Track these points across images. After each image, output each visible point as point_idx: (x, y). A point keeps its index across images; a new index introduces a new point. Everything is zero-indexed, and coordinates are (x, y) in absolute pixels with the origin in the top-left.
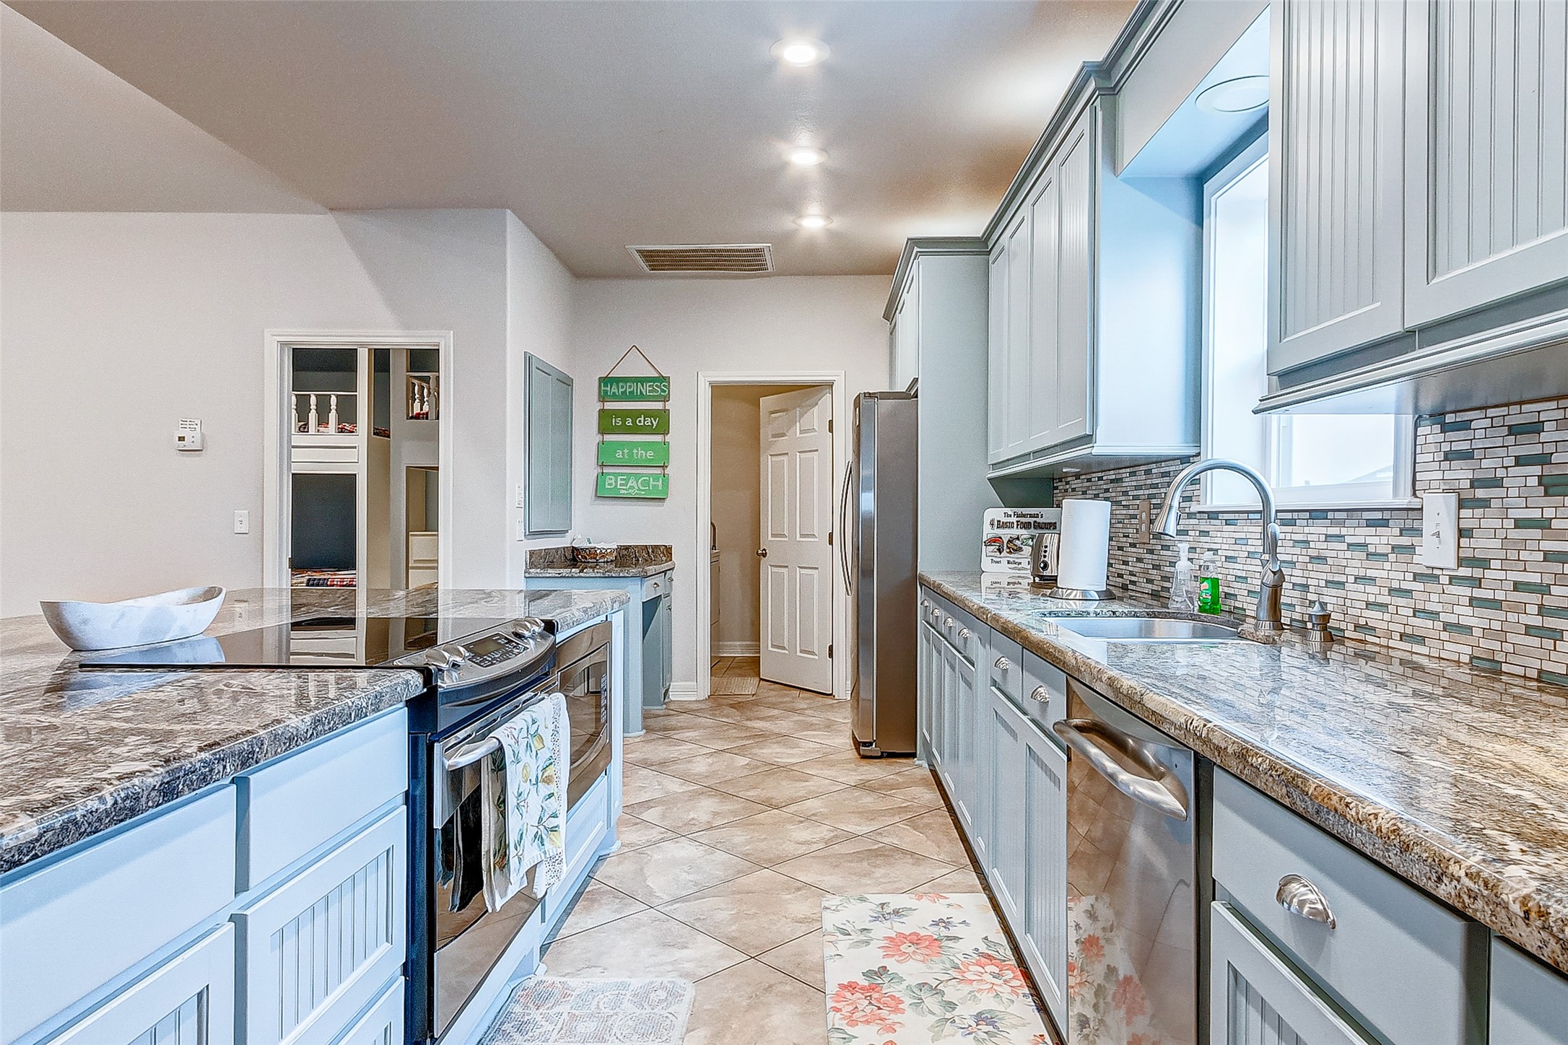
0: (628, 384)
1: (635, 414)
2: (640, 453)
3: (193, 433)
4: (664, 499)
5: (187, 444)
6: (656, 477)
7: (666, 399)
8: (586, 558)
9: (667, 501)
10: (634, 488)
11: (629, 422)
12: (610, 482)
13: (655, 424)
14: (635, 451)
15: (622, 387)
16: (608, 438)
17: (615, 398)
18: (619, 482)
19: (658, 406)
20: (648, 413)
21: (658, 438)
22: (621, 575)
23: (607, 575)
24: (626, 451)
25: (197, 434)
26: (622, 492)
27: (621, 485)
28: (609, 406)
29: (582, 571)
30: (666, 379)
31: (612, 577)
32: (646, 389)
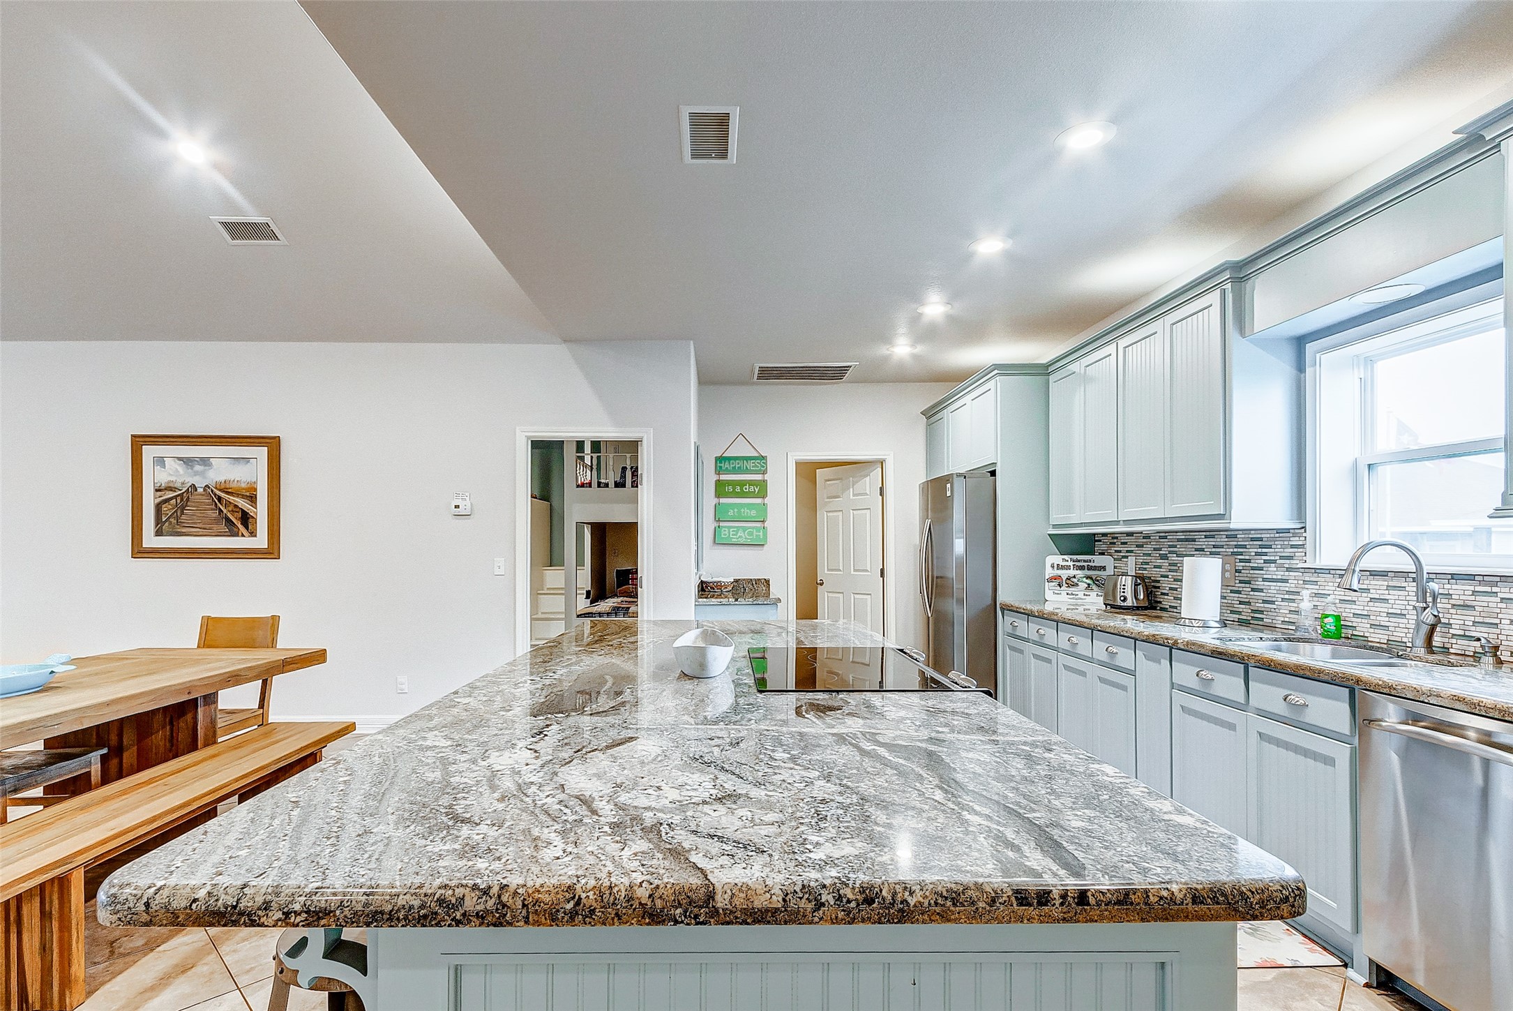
0: (737, 461)
1: (742, 483)
2: (746, 512)
3: (465, 503)
4: (763, 545)
5: (461, 511)
6: (758, 529)
7: (764, 473)
8: (714, 589)
9: (766, 546)
10: (743, 537)
11: (738, 489)
12: (724, 533)
13: (757, 490)
14: (742, 510)
15: (733, 464)
16: (722, 500)
17: (728, 472)
18: (731, 533)
19: (759, 477)
20: (751, 483)
21: (759, 501)
22: (765, 603)
23: (755, 603)
24: (736, 510)
25: (468, 503)
26: (734, 540)
27: (733, 535)
28: (723, 477)
29: (736, 600)
30: (764, 458)
31: (759, 604)
32: (750, 465)
